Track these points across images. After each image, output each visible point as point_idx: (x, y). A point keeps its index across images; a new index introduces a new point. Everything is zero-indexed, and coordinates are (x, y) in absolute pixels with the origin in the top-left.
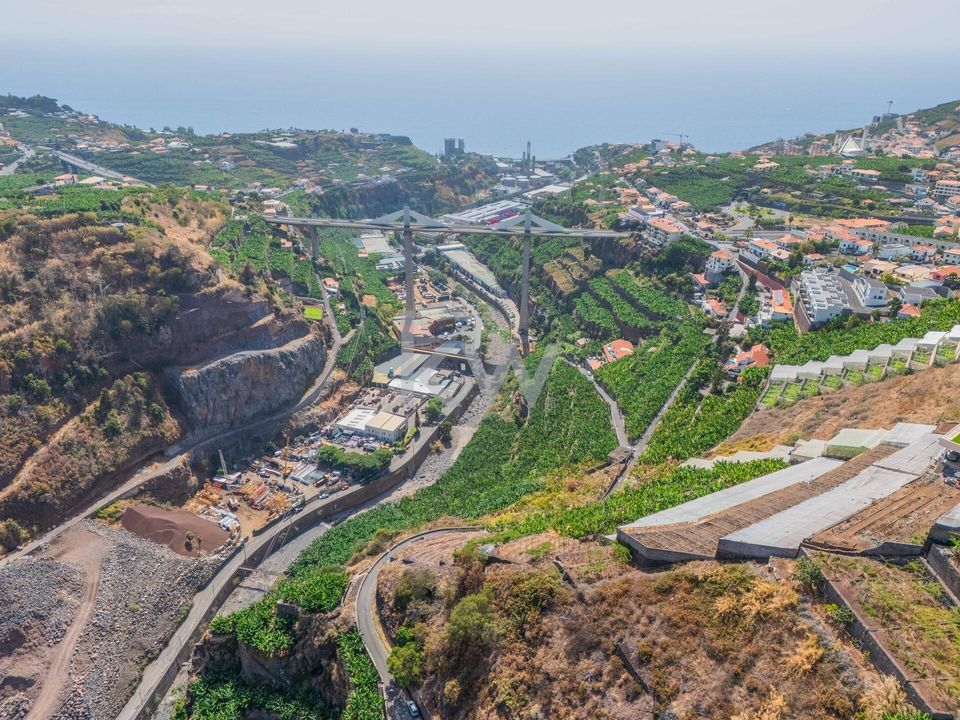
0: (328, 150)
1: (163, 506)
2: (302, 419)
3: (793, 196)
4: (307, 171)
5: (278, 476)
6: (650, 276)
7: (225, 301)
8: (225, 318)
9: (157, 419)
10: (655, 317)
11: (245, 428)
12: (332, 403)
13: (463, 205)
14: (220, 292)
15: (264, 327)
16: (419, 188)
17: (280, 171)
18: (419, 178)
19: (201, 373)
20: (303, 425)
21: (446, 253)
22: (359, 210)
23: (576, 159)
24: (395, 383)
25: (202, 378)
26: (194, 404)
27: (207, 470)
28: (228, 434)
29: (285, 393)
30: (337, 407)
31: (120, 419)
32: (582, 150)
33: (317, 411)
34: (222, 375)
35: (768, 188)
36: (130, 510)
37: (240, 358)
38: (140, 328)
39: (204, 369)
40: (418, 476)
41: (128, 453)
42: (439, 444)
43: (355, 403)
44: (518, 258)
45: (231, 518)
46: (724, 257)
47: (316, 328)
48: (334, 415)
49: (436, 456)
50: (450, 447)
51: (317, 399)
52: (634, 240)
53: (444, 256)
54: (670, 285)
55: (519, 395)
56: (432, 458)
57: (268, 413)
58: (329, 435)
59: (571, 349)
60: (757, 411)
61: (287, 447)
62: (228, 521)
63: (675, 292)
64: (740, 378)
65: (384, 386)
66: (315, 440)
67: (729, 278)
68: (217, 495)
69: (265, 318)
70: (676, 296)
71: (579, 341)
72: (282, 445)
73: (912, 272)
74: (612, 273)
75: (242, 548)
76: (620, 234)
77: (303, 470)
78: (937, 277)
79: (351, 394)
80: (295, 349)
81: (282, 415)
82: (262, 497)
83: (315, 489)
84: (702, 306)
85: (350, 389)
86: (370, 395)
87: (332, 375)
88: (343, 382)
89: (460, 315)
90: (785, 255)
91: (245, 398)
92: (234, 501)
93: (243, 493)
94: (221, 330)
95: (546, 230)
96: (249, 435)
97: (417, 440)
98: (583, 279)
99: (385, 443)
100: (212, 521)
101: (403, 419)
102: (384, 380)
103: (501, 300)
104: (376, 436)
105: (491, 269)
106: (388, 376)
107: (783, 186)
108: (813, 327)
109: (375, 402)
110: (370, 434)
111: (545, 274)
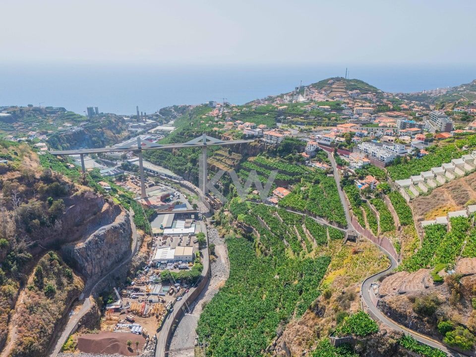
2: (137, 263)
4: (21, 129)
5: (143, 295)
6: (275, 157)
7: (87, 199)
8: (88, 209)
9: (70, 277)
11: (111, 273)
12: (144, 249)
13: (119, 139)
14: (83, 194)
15: (107, 211)
16: (95, 132)
18: (94, 127)
19: (87, 244)
20: (139, 264)
21: (134, 163)
24: (166, 232)
25: (87, 248)
26: (86, 264)
27: (103, 303)
28: (103, 279)
29: (124, 248)
30: (148, 250)
31: (51, 283)
32: (164, 109)
33: (141, 254)
34: (96, 243)
35: (289, 116)
37: (104, 231)
38: (43, 224)
39: (87, 241)
40: (213, 276)
41: (64, 304)
42: (213, 257)
43: (154, 246)
44: (184, 160)
45: (136, 326)
46: (315, 143)
47: (123, 208)
48: (149, 255)
49: (214, 263)
50: (217, 257)
51: (138, 248)
52: (258, 142)
53: (134, 165)
54: (290, 160)
55: (239, 223)
56: (213, 265)
57: (119, 261)
58: (154, 266)
59: (251, 196)
60: (411, 199)
61: (136, 279)
62: (136, 328)
63: (295, 162)
64: (380, 189)
65: (162, 234)
66: (148, 271)
67: (320, 152)
68: (115, 316)
69: (105, 205)
70: (296, 164)
71: (253, 192)
72: (133, 278)
73: (407, 138)
74: (251, 159)
75: (157, 341)
76: (249, 141)
77: (155, 288)
78: (420, 139)
79: (150, 241)
80: (123, 221)
81: (126, 261)
82: (146, 309)
83: (171, 296)
84: (313, 166)
85: (148, 239)
86: (159, 241)
87: (137, 233)
88: (144, 236)
89: (170, 192)
90: (343, 139)
91: (106, 255)
92: (131, 317)
93: (131, 311)
94: (86, 216)
95: (214, 142)
96: (113, 276)
97: (203, 257)
98: (236, 163)
99: (189, 263)
100: (126, 332)
101: (192, 248)
102: (160, 231)
103: (182, 182)
104: (181, 260)
105: (165, 167)
106: (161, 228)
107: (295, 115)
108: (387, 165)
109: (164, 243)
110: (177, 260)
111: (209, 165)
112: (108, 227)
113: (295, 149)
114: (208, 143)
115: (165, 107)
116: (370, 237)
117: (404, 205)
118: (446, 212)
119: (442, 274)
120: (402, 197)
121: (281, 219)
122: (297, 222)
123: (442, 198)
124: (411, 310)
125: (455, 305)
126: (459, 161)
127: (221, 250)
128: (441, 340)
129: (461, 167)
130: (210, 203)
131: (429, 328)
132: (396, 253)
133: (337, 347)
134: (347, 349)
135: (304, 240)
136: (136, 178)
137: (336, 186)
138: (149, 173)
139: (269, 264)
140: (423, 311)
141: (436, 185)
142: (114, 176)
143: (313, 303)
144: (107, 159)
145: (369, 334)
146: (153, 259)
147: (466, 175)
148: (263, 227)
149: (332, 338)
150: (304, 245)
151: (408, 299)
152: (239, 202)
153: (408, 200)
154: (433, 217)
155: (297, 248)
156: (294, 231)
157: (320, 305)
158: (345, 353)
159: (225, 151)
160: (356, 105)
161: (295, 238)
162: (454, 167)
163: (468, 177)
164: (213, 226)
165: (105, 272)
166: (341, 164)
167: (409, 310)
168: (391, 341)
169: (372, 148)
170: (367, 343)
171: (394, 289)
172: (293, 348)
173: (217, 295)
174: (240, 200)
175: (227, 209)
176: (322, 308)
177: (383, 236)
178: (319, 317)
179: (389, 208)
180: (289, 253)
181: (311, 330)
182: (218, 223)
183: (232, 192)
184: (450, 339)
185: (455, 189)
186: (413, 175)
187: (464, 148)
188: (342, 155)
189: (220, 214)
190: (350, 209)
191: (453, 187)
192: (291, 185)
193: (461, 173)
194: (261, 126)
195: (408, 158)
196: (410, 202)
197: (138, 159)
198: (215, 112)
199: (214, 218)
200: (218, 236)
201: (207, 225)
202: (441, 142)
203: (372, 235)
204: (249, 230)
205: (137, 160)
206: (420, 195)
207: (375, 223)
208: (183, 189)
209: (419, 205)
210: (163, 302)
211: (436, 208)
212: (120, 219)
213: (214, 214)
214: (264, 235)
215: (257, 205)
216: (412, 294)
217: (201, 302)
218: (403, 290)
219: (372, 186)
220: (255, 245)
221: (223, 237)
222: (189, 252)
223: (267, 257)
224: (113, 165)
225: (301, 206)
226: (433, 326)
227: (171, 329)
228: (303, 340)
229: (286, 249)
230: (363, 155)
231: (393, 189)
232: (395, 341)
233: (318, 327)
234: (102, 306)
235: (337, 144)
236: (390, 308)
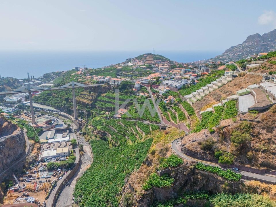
2: (29, 160)
3: (131, 73)
5: (35, 179)
11: (10, 167)
12: (35, 151)
15: (6, 127)
20: (31, 161)
21: (26, 104)
24: (50, 141)
27: (5, 187)
28: (5, 171)
29: (20, 151)
30: (38, 152)
33: (32, 155)
35: (124, 72)
37: (4, 139)
40: (83, 163)
42: (82, 152)
43: (42, 150)
44: (60, 100)
45: (30, 198)
46: (139, 83)
47: (18, 126)
48: (38, 155)
49: (83, 156)
50: (85, 152)
51: (30, 151)
52: (107, 85)
53: (26, 105)
54: (126, 93)
55: (98, 131)
56: (82, 157)
57: (16, 160)
58: (42, 161)
59: (105, 116)
60: (193, 103)
61: (29, 170)
62: (31, 199)
63: (129, 94)
64: (176, 101)
65: (47, 142)
66: (38, 164)
67: (143, 87)
68: (14, 194)
69: (5, 123)
70: (130, 95)
71: (106, 113)
72: (27, 170)
73: (187, 76)
74: (104, 95)
75: (46, 205)
76: (101, 85)
77: (43, 174)
78: (194, 76)
79: (39, 147)
80: (19, 133)
81: (22, 159)
82: (37, 187)
83: (54, 178)
84: (139, 95)
85: (38, 145)
86: (45, 146)
87: (29, 142)
88: (34, 144)
89: (52, 119)
90: (154, 80)
91: (7, 155)
92: (26, 193)
93: (27, 190)
95: (79, 86)
96: (13, 169)
97: (75, 153)
98: (94, 98)
99: (66, 157)
100: (24, 202)
101: (68, 148)
102: (46, 141)
103: (60, 113)
104: (61, 156)
105: (48, 105)
106: (46, 139)
107: (127, 71)
108: (179, 90)
109: (49, 147)
110: (58, 156)
111: (77, 101)
112: (7, 137)
113: (129, 87)
114: (75, 87)
115: (47, 73)
116: (173, 125)
117: (190, 107)
118: (211, 106)
119: (214, 128)
120: (188, 103)
121: (123, 125)
122: (132, 125)
123: (208, 100)
124: (200, 149)
125: (222, 142)
126: (215, 82)
127: (87, 149)
128: (217, 163)
129: (216, 85)
130: (79, 123)
131: (210, 157)
132: (188, 129)
133: (161, 177)
134: (167, 176)
135: (137, 134)
136: (28, 113)
137: (153, 103)
138: (37, 110)
139: (117, 150)
140: (206, 148)
141: (204, 95)
142: (12, 113)
143: (145, 159)
144: (7, 103)
145: (178, 166)
146: (41, 157)
147: (219, 88)
148: (113, 131)
149: (158, 172)
150: (137, 137)
151: (197, 144)
152: (97, 120)
153: (191, 104)
154: (205, 109)
155: (134, 139)
156: (131, 130)
157: (150, 159)
158: (166, 179)
159: (87, 92)
160: (160, 65)
161: (132, 134)
162: (212, 85)
163: (220, 89)
164: (81, 136)
165: (6, 167)
166: (154, 93)
167: (199, 149)
168: (191, 167)
169: (170, 83)
170: (177, 171)
171: (190, 141)
172: (135, 186)
173: (86, 172)
174: (98, 119)
175: (90, 125)
176: (150, 160)
177: (180, 123)
178: (149, 166)
179: (182, 110)
180: (130, 143)
181: (145, 175)
182: (84, 134)
183: (92, 115)
184: (222, 160)
185: (214, 95)
186: (193, 92)
187: (216, 77)
188: (155, 88)
189: (85, 128)
190: (161, 114)
191: (213, 94)
192: (128, 106)
193: (216, 87)
194: (108, 77)
195: (189, 85)
196: (193, 105)
197: (29, 101)
198: (79, 72)
199: (82, 131)
200: (85, 141)
201: (77, 136)
202: (204, 76)
203: (174, 124)
204: (104, 134)
205: (29, 103)
206: (197, 101)
207: (175, 118)
208: (60, 117)
209: (197, 105)
210: (49, 181)
211: (206, 105)
212: (16, 132)
213: (81, 129)
214: (114, 135)
215: (108, 120)
216: (199, 141)
217: (76, 179)
218: (194, 139)
219: (172, 101)
220: (108, 142)
221: (88, 141)
222: (66, 150)
223: (117, 147)
224: (12, 107)
225: (134, 116)
226: (212, 155)
227: (55, 197)
228: (141, 181)
229: (127, 141)
230: (166, 86)
231: (183, 100)
232: (193, 167)
233: (149, 171)
234: (5, 189)
235: (151, 83)
236: (188, 150)
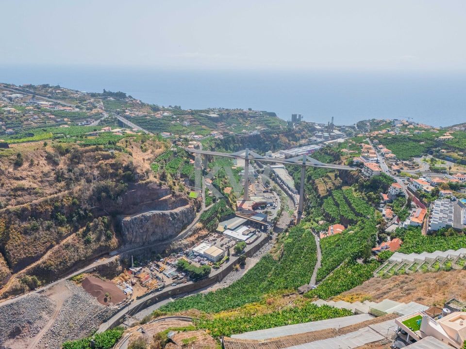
0: (233, 118)
1: (102, 278)
2: (176, 245)
3: (458, 155)
4: (222, 127)
6: (362, 192)
7: (148, 188)
8: (148, 195)
9: (109, 238)
10: (358, 214)
11: (149, 246)
12: (193, 239)
13: (292, 146)
14: (147, 183)
17: (210, 127)
18: (271, 133)
19: (132, 219)
20: (176, 248)
21: (274, 169)
22: (239, 146)
23: (357, 126)
24: (226, 232)
25: (132, 221)
26: (127, 233)
27: (127, 266)
28: (140, 248)
29: (170, 232)
30: (195, 241)
31: (92, 237)
32: (361, 122)
33: (185, 242)
34: (141, 221)
35: (445, 149)
36: (86, 278)
37: (151, 214)
38: (110, 197)
39: (134, 217)
40: (223, 281)
41: (92, 252)
42: (239, 266)
43: (205, 240)
45: (130, 289)
48: (193, 244)
49: (235, 272)
50: (243, 268)
51: (186, 236)
52: (358, 172)
53: (273, 171)
56: (232, 273)
57: (161, 240)
58: (188, 254)
59: (315, 225)
61: (167, 258)
63: (371, 202)
65: (221, 233)
66: (180, 256)
67: (401, 198)
68: (128, 276)
69: (167, 196)
70: (371, 205)
71: (320, 222)
72: (164, 257)
74: (345, 188)
76: (352, 169)
77: (170, 270)
79: (204, 235)
81: (167, 242)
83: (171, 280)
84: (383, 212)
85: (204, 232)
86: (213, 237)
87: (196, 225)
88: (200, 229)
89: (273, 201)
90: (430, 189)
91: (151, 232)
93: (138, 277)
94: (145, 200)
95: (314, 164)
97: (226, 263)
98: (330, 189)
99: (211, 262)
100: (122, 289)
101: (222, 251)
102: (222, 230)
103: (294, 195)
104: (207, 258)
105: (293, 179)
106: (225, 228)
109: (213, 240)
110: (204, 256)
112: (157, 212)
152: (303, 227)
159: (335, 175)
164: (275, 242)
165: (147, 244)
199: (278, 235)
215: (310, 235)
222: (217, 253)
227: (146, 302)
235: (420, 194)
